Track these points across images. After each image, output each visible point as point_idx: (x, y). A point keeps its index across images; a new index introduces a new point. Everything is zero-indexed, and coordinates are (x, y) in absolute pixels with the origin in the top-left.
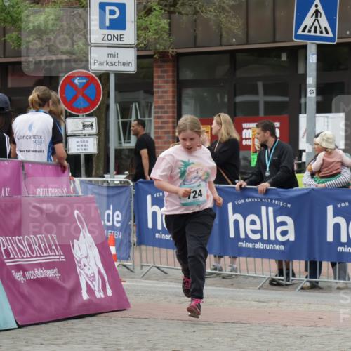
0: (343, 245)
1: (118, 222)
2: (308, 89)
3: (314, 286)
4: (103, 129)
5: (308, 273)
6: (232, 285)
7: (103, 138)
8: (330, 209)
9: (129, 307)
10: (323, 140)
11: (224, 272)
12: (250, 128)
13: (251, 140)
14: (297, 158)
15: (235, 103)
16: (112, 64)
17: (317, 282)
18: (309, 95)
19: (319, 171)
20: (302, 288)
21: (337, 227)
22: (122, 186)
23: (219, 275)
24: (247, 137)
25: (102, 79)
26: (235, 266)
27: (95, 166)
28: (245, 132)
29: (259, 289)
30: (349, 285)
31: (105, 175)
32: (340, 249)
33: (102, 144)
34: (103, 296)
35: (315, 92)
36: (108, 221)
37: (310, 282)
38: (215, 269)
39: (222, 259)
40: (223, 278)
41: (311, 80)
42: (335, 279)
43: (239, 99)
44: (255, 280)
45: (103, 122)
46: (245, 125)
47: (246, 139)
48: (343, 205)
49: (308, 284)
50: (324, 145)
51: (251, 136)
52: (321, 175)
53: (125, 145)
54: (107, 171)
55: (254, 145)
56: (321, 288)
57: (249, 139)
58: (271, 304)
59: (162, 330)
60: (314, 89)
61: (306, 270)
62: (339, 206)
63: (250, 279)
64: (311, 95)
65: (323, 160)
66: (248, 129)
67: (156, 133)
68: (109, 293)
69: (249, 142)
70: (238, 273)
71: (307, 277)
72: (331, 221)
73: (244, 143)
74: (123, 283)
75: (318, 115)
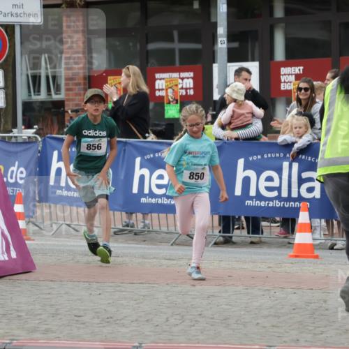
0: (251, 198)
1: (21, 179)
2: (219, 40)
3: (228, 242)
4: (10, 83)
5: (221, 228)
6: (145, 241)
7: (10, 91)
8: (241, 162)
9: (35, 268)
10: (234, 91)
11: (136, 229)
12: (164, 79)
13: (164, 92)
14: (211, 108)
15: (147, 52)
16: (17, 15)
17: (231, 237)
18: (219, 45)
19: (230, 123)
20: (215, 244)
21: (246, 181)
22: (29, 141)
23: (130, 231)
24: (160, 88)
25: (8, 30)
26: (147, 222)
27: (3, 120)
28: (157, 82)
29: (172, 245)
30: (263, 240)
31: (13, 130)
32: (248, 203)
33: (10, 97)
34: (7, 259)
35: (226, 42)
36: (11, 178)
37: (223, 237)
38: (127, 226)
39: (134, 215)
40: (136, 234)
41: (222, 30)
42: (249, 233)
43: (151, 46)
44: (168, 236)
45: (10, 75)
46: (157, 76)
47: (159, 90)
48: (255, 158)
49: (221, 239)
50: (235, 96)
51: (164, 87)
52: (231, 127)
53: (35, 98)
54: (15, 126)
55: (167, 95)
56: (234, 243)
57: (162, 90)
58: (181, 262)
59: (66, 293)
60: (225, 39)
61: (220, 225)
62: (251, 159)
63: (164, 235)
64: (222, 45)
65: (234, 111)
66: (160, 79)
67: (66, 84)
68: (14, 255)
69: (162, 93)
70: (151, 229)
71: (220, 232)
72: (241, 174)
73: (158, 94)
74: (27, 242)
75: (229, 64)
